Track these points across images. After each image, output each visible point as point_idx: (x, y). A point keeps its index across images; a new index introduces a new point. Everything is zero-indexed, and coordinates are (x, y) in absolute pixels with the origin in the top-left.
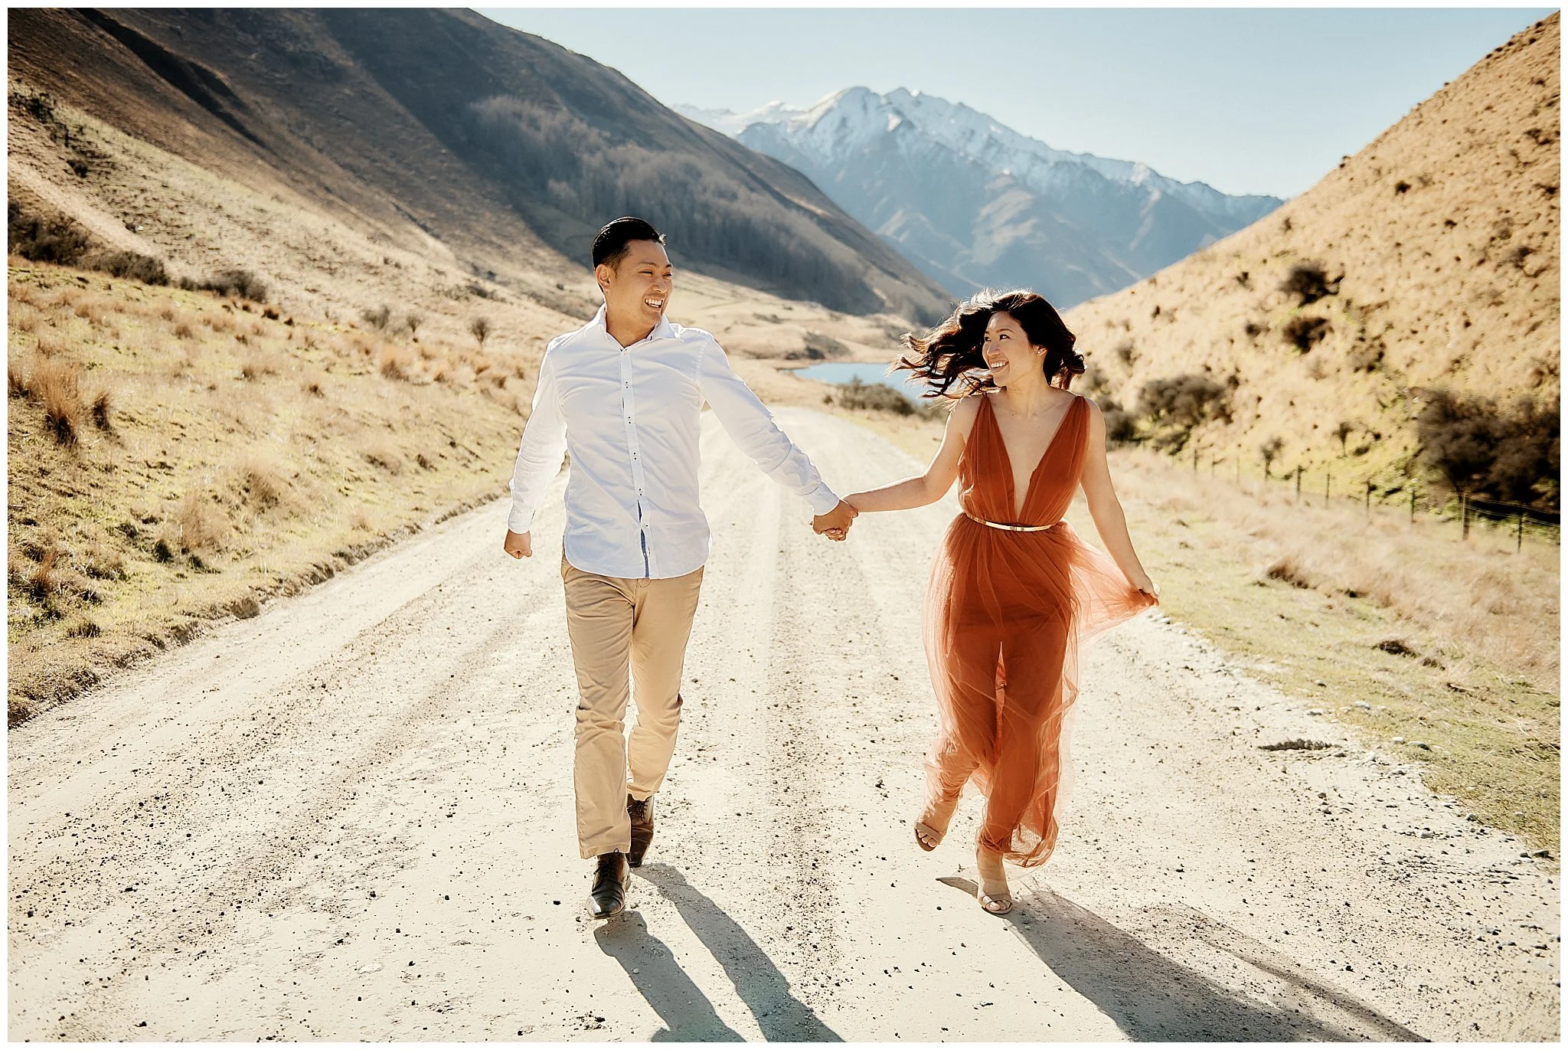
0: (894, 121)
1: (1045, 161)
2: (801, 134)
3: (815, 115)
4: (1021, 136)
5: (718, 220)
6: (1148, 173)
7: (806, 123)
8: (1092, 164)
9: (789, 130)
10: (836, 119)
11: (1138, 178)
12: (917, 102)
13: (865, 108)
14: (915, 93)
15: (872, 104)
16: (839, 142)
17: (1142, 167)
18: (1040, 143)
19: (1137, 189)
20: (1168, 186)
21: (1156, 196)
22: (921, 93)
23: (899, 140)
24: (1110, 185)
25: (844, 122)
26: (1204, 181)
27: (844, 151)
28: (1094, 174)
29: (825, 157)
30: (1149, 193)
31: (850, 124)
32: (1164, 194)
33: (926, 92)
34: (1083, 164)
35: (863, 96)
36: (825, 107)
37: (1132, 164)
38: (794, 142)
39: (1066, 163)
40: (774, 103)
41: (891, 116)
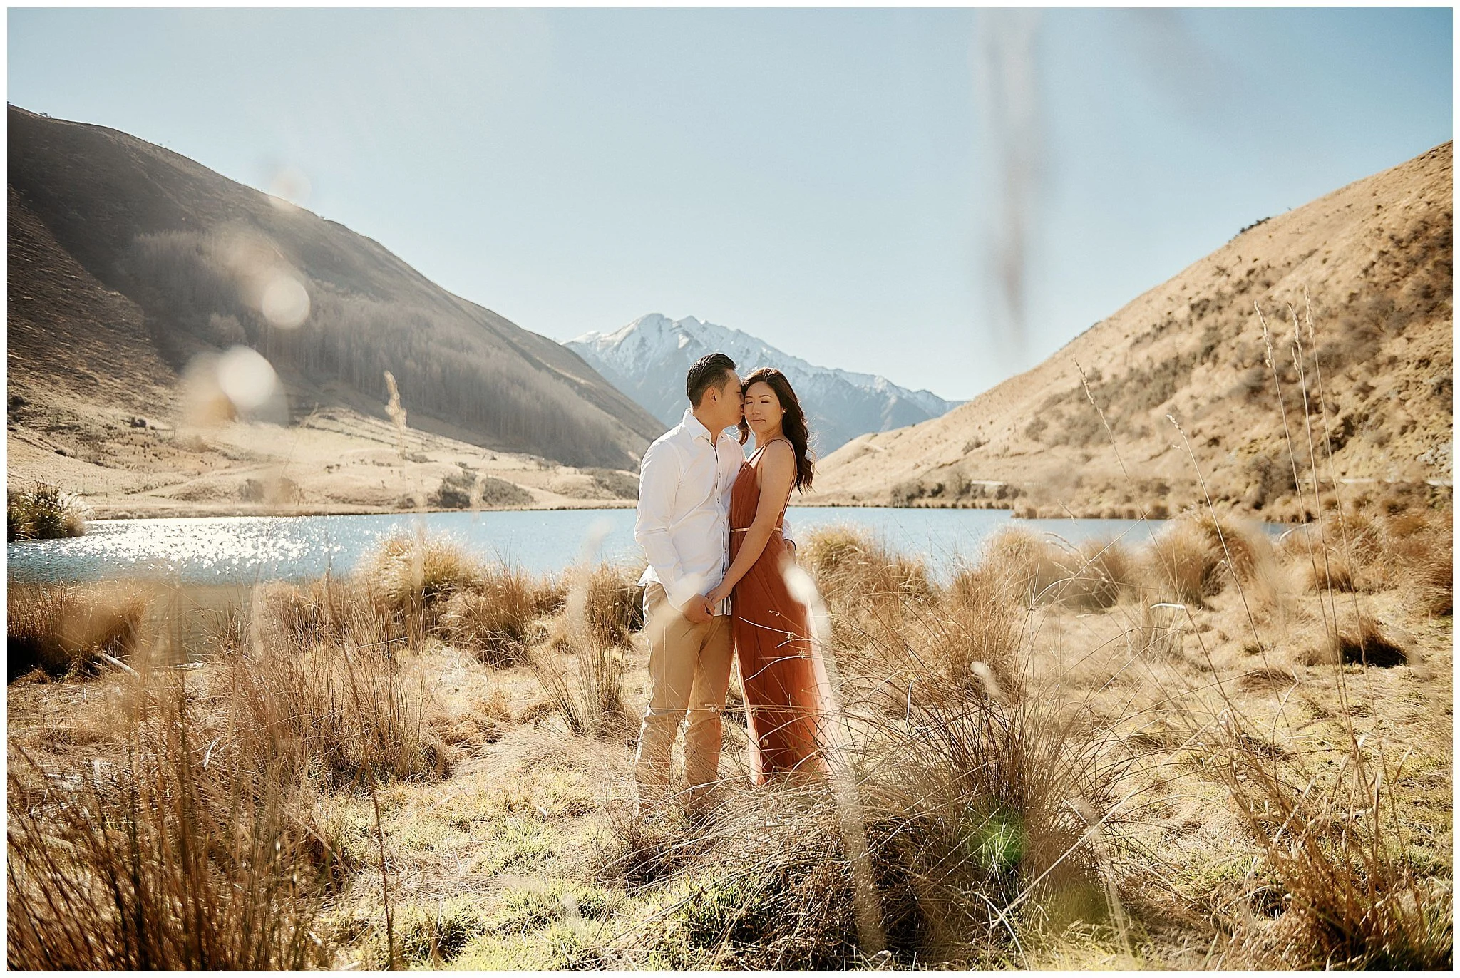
0: (683, 341)
1: (805, 374)
2: (608, 351)
3: (620, 336)
4: (787, 356)
5: (436, 368)
6: (886, 383)
7: (613, 342)
8: (843, 376)
9: (598, 349)
10: (636, 338)
11: (880, 387)
12: (704, 328)
13: (660, 330)
14: (702, 322)
15: (665, 327)
16: (640, 357)
17: (881, 380)
18: (803, 362)
19: (878, 395)
20: (901, 393)
21: (893, 400)
22: (706, 322)
23: (688, 355)
24: (857, 391)
25: (643, 340)
26: (928, 390)
27: (644, 366)
28: (845, 384)
29: (628, 369)
30: (888, 398)
31: (648, 343)
32: (899, 398)
33: (711, 322)
34: (835, 375)
35: (659, 321)
36: (628, 329)
37: (873, 376)
38: (603, 358)
39: (822, 375)
40: (592, 332)
41: (681, 337)
